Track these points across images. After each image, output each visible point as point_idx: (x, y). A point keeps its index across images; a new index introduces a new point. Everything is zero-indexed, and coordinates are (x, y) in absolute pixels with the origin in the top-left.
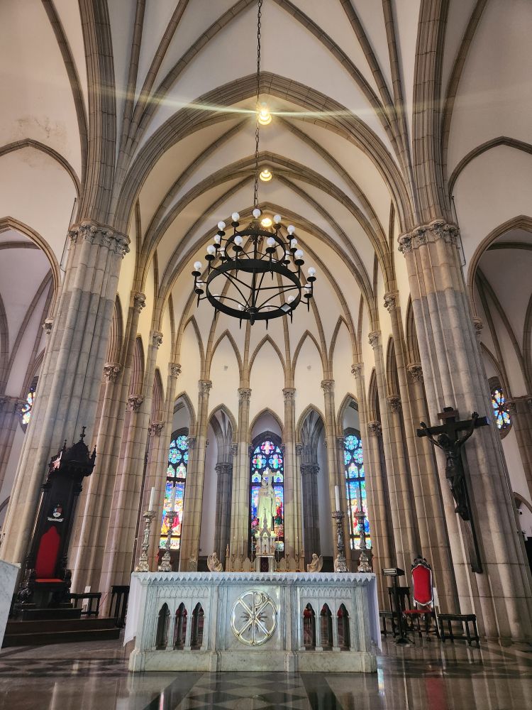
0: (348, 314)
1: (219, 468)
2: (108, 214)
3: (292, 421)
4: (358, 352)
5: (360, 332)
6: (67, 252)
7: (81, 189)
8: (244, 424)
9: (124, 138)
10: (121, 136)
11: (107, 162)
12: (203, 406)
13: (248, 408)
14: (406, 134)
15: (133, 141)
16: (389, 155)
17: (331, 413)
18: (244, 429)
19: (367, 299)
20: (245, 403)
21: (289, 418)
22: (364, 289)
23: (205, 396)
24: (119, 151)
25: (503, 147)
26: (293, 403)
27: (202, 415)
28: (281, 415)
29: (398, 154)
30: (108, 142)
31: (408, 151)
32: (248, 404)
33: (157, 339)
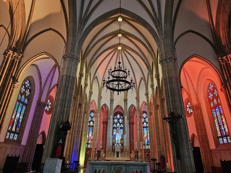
0: (144, 77)
1: (103, 123)
2: (74, 52)
3: (126, 109)
4: (147, 89)
5: (148, 83)
6: (62, 63)
7: (66, 44)
8: (112, 110)
9: (79, 29)
10: (78, 28)
11: (74, 36)
12: (99, 104)
13: (113, 105)
14: (162, 29)
15: (82, 29)
16: (157, 34)
17: (138, 107)
18: (111, 111)
19: (150, 74)
20: (112, 103)
21: (126, 108)
22: (149, 71)
23: (100, 101)
24: (78, 33)
25: (190, 33)
26: (127, 104)
27: (99, 107)
28: (123, 107)
29: (159, 35)
30: (74, 30)
31: (163, 34)
32: (113, 104)
33: (86, 85)
